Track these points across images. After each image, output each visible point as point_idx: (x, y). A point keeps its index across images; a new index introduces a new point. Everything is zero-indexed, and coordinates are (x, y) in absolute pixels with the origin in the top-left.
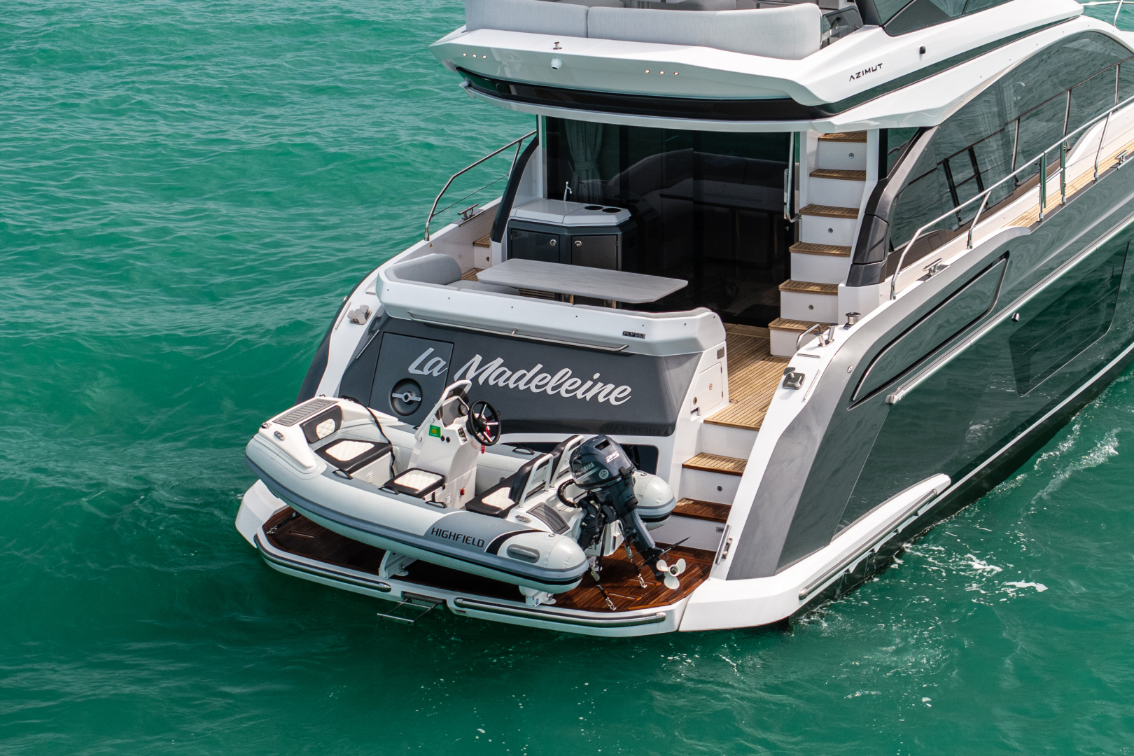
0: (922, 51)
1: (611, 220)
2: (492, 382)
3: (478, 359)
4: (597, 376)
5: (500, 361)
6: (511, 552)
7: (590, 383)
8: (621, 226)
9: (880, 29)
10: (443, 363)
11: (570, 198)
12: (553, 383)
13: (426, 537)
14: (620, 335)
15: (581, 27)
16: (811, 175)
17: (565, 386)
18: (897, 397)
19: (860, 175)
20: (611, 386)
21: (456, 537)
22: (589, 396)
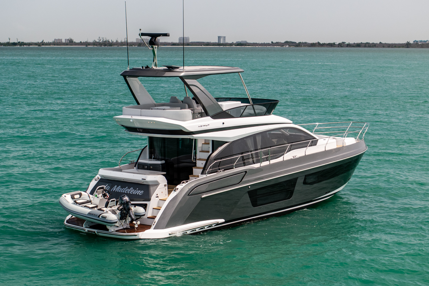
0: (223, 123)
1: (159, 162)
2: (118, 191)
3: (116, 186)
4: (137, 189)
5: (120, 186)
6: (102, 217)
7: (136, 190)
8: (161, 164)
9: (210, 117)
10: (109, 187)
11: (154, 158)
12: (129, 190)
13: (87, 215)
14: (141, 179)
15: (140, 114)
16: (200, 152)
17: (131, 191)
18: (203, 196)
19: (208, 152)
20: (140, 191)
21: (93, 214)
22: (135, 193)
